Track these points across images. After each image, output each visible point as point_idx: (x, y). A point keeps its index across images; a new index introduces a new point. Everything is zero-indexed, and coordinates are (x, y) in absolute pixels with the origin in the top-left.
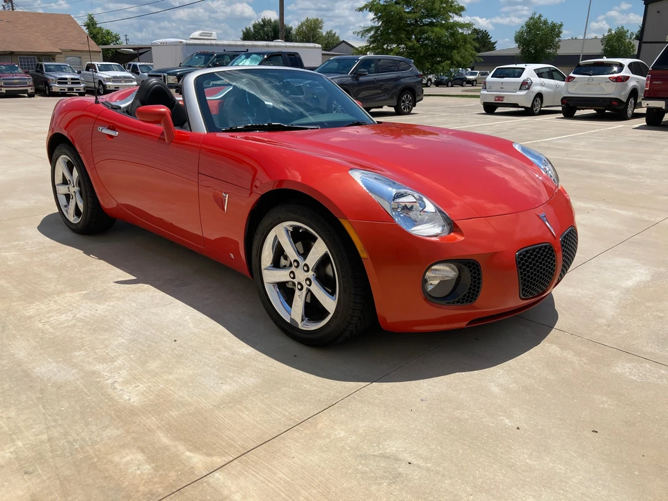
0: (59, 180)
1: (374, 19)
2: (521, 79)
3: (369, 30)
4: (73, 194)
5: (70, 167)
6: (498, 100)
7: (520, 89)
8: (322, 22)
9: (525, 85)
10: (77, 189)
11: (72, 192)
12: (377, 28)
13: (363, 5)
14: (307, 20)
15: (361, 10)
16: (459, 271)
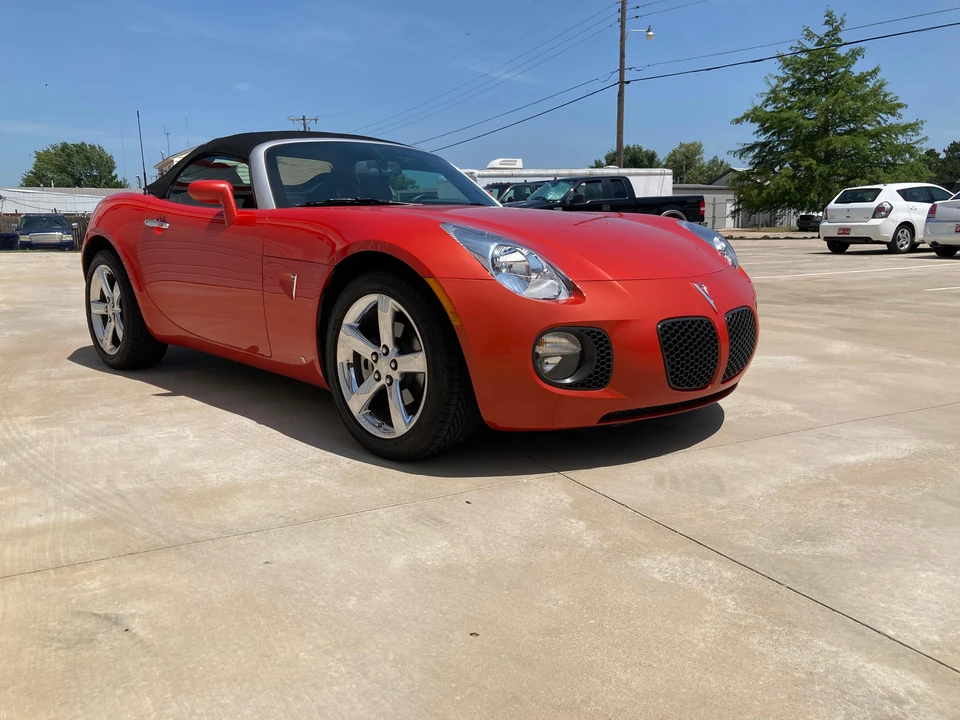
0: (95, 295)
1: (758, 132)
2: (874, 205)
3: (751, 148)
4: (112, 317)
5: (111, 281)
6: (843, 233)
7: (874, 217)
8: (700, 146)
9: (881, 212)
10: (117, 309)
11: (110, 313)
12: (764, 145)
13: (742, 115)
14: (681, 145)
15: (738, 121)
16: (581, 343)
